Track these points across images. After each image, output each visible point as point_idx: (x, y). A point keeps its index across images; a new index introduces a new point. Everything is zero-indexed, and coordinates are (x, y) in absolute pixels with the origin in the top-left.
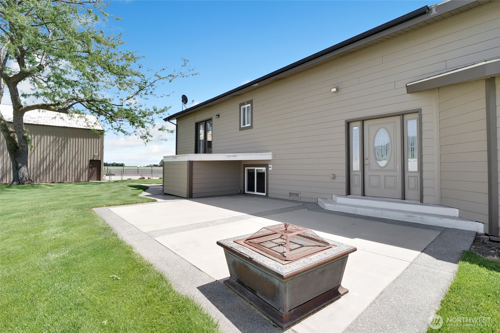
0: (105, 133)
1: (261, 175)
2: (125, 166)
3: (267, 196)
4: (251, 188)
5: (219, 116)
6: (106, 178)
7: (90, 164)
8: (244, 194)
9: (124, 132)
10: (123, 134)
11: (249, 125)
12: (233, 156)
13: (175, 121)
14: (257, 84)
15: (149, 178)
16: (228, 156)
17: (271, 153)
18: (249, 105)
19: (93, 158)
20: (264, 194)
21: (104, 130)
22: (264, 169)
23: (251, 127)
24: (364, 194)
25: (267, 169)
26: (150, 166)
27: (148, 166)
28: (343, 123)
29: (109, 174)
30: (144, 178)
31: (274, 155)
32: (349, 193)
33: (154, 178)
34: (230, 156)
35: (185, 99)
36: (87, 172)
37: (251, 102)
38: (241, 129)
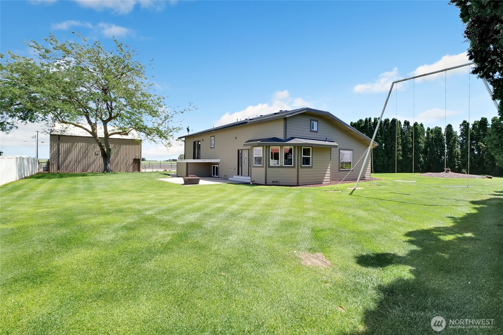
0: (142, 142)
1: (217, 168)
2: (146, 160)
3: (218, 177)
4: (214, 175)
5: (203, 140)
6: (143, 170)
7: (134, 161)
8: (212, 177)
9: (155, 141)
10: (155, 143)
11: (213, 146)
12: (204, 160)
13: (184, 139)
14: (214, 131)
15: (169, 171)
16: (202, 161)
17: (219, 159)
18: (213, 138)
19: (136, 157)
20: (218, 176)
21: (142, 140)
22: (218, 166)
23: (214, 148)
24: (242, 175)
25: (219, 166)
26: (170, 161)
27: (167, 161)
28: (237, 151)
29: (145, 167)
30: (166, 171)
31: (221, 160)
32: (238, 174)
33: (173, 171)
34: (203, 160)
35: (188, 130)
36: (132, 166)
37: (214, 136)
38: (211, 148)
